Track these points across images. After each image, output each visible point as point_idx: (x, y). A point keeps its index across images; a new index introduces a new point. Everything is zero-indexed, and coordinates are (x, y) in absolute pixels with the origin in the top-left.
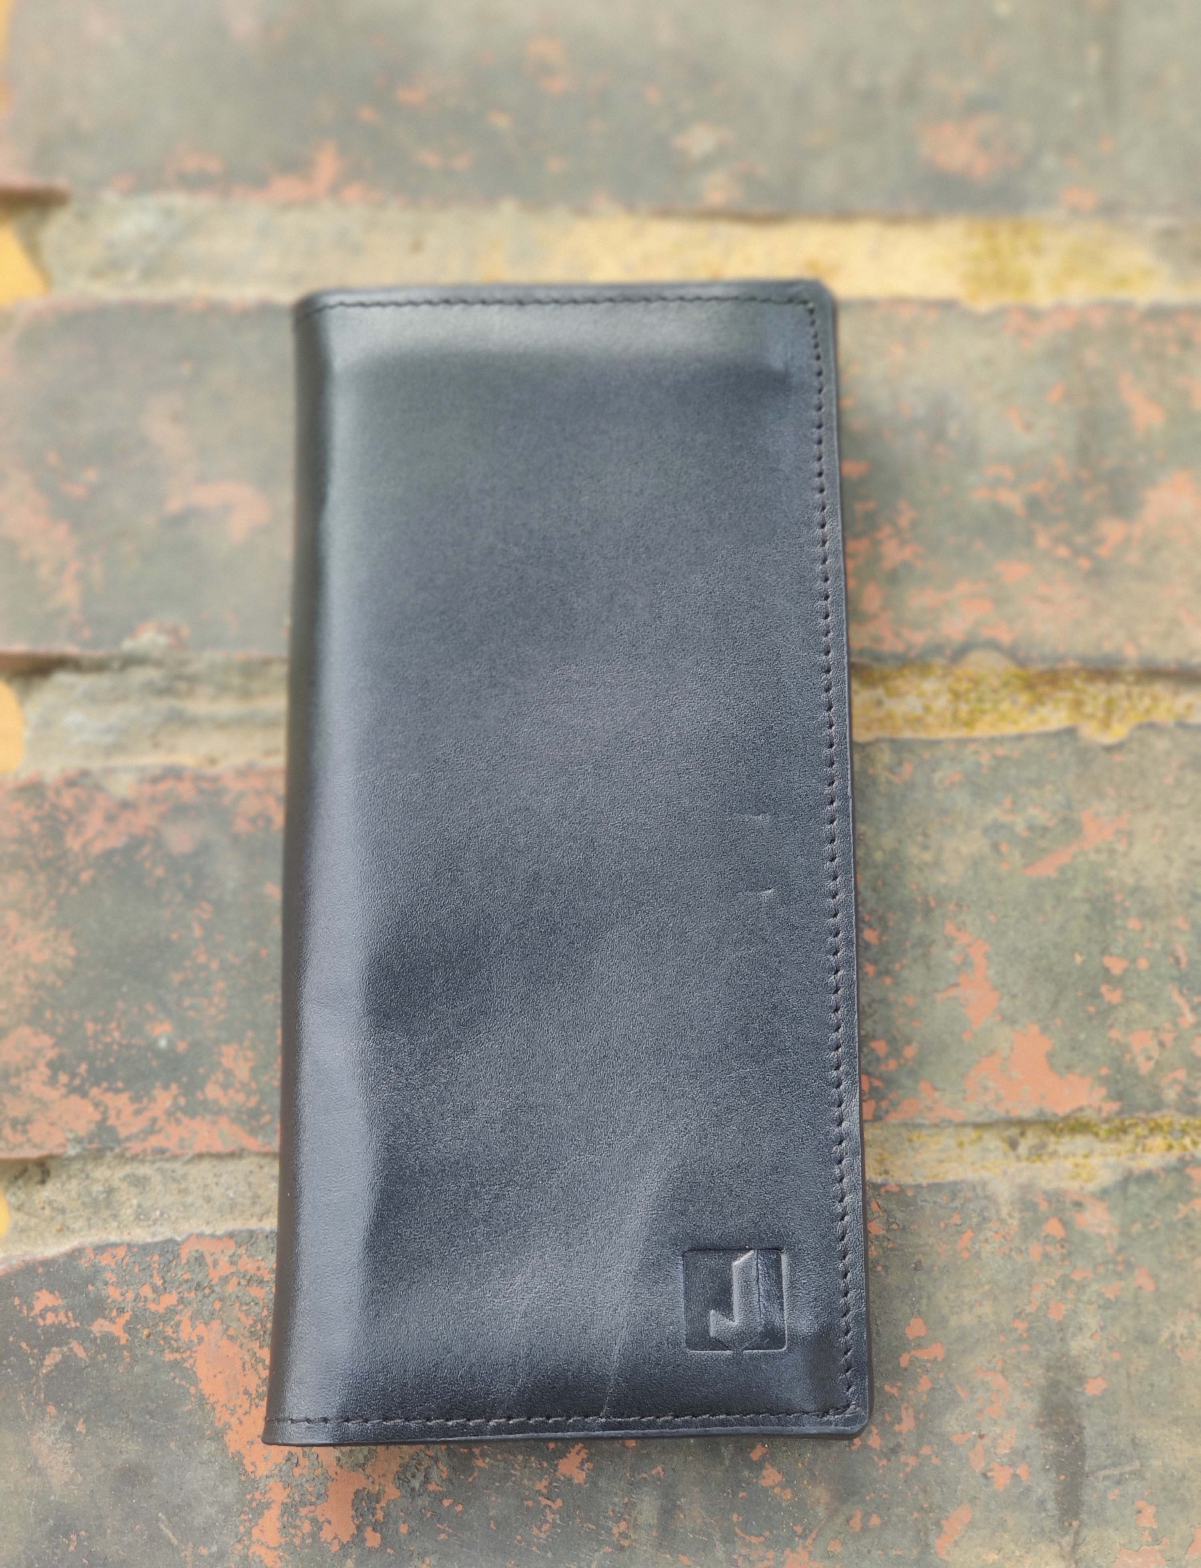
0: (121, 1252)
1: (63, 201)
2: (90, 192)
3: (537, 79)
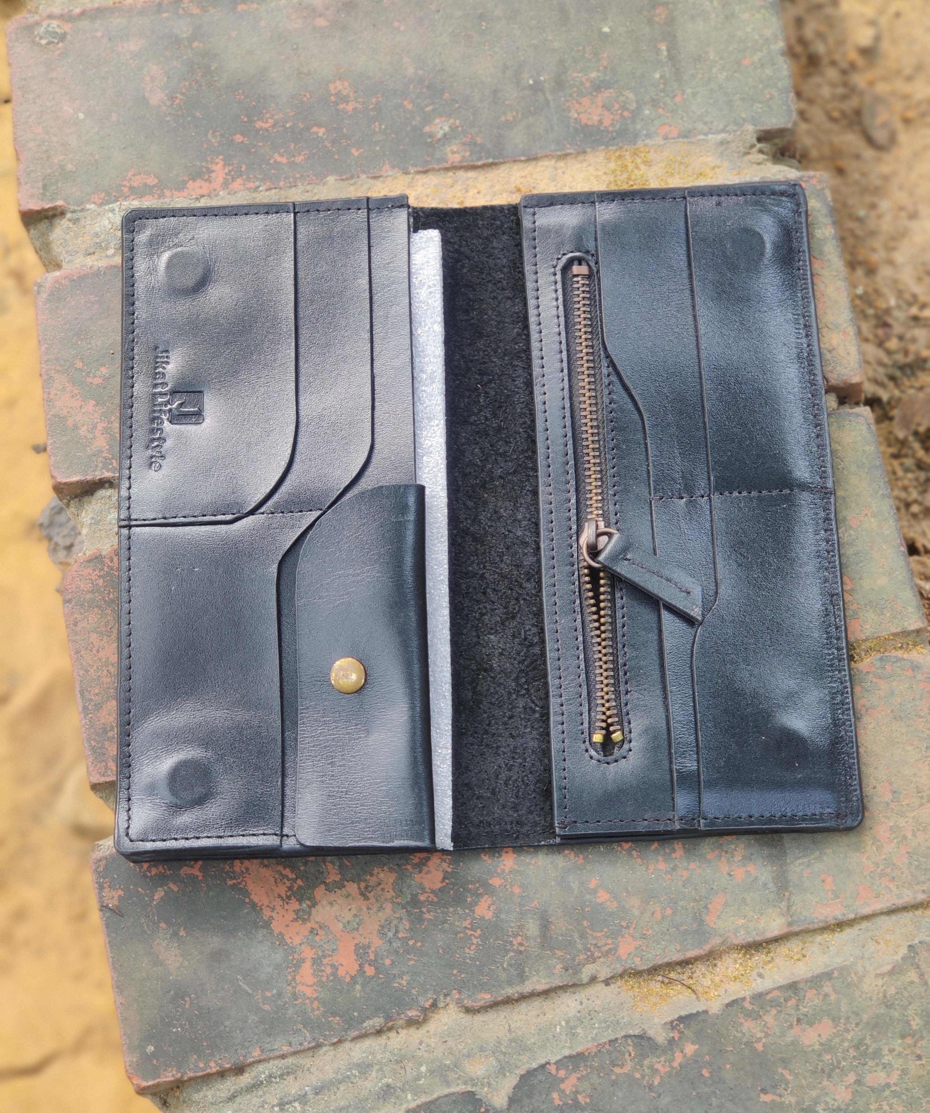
1: (63, 214)
2: (79, 206)
3: (338, 104)
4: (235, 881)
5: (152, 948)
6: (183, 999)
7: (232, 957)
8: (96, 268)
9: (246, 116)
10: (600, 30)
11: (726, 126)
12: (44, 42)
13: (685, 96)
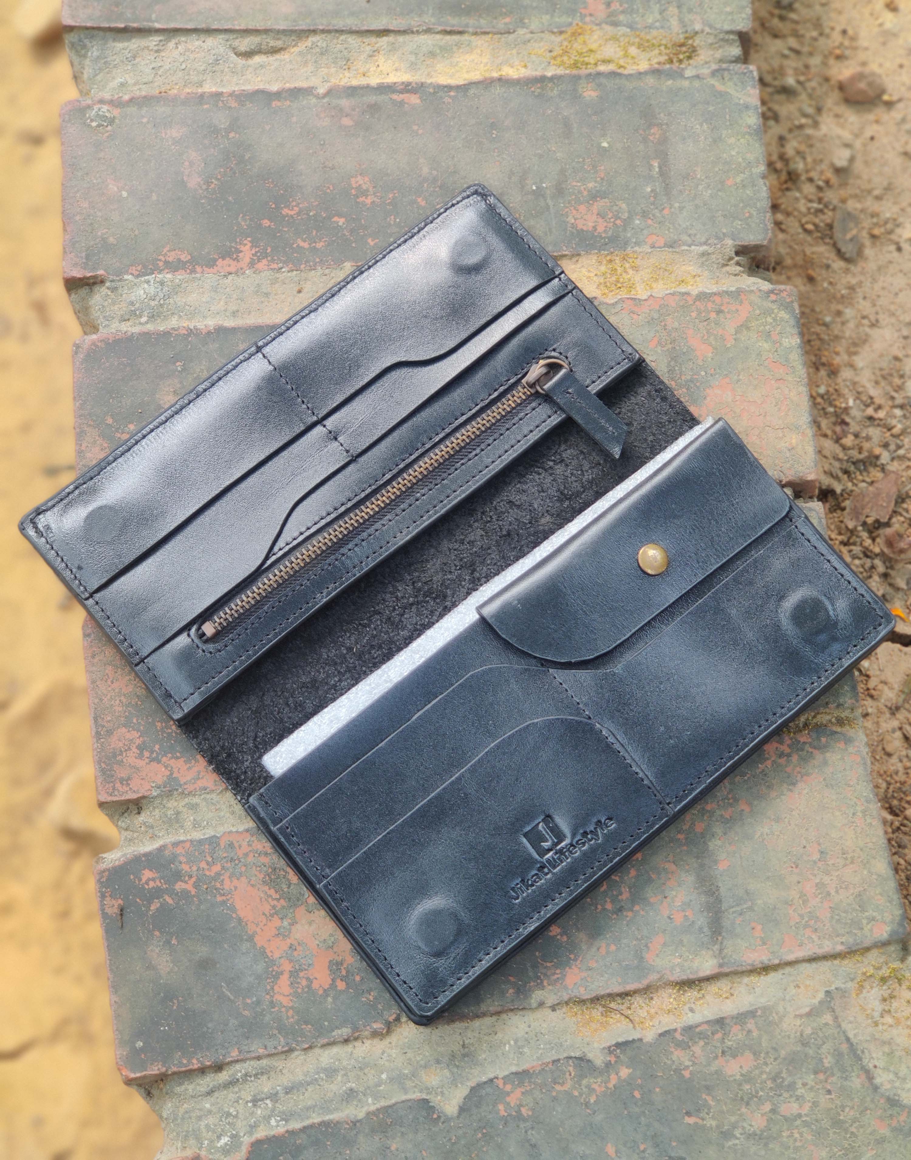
0: (188, 845)
1: (102, 282)
2: (117, 276)
3: (358, 197)
4: (224, 898)
5: (146, 953)
6: (171, 1001)
7: (218, 966)
8: (129, 334)
9: (274, 203)
10: (599, 144)
11: (707, 240)
12: (94, 124)
13: (673, 210)
